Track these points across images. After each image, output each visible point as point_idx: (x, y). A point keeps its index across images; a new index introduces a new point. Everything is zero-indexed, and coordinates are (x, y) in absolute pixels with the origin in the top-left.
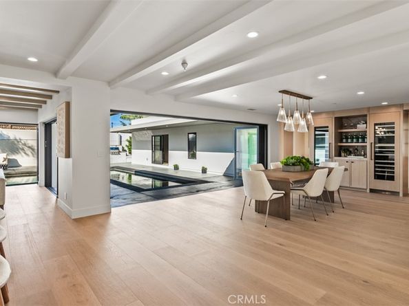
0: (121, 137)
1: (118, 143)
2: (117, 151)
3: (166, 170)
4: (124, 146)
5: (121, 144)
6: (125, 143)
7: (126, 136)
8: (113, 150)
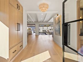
0: (52, 27)
8: (50, 30)
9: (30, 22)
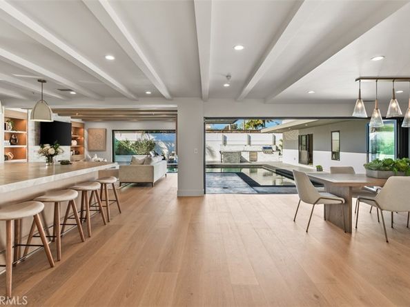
0: (275, 137)
1: (271, 143)
2: (271, 150)
3: (311, 170)
4: (278, 146)
5: (275, 144)
6: (278, 143)
7: (279, 136)
8: (267, 149)
9: (140, 95)
